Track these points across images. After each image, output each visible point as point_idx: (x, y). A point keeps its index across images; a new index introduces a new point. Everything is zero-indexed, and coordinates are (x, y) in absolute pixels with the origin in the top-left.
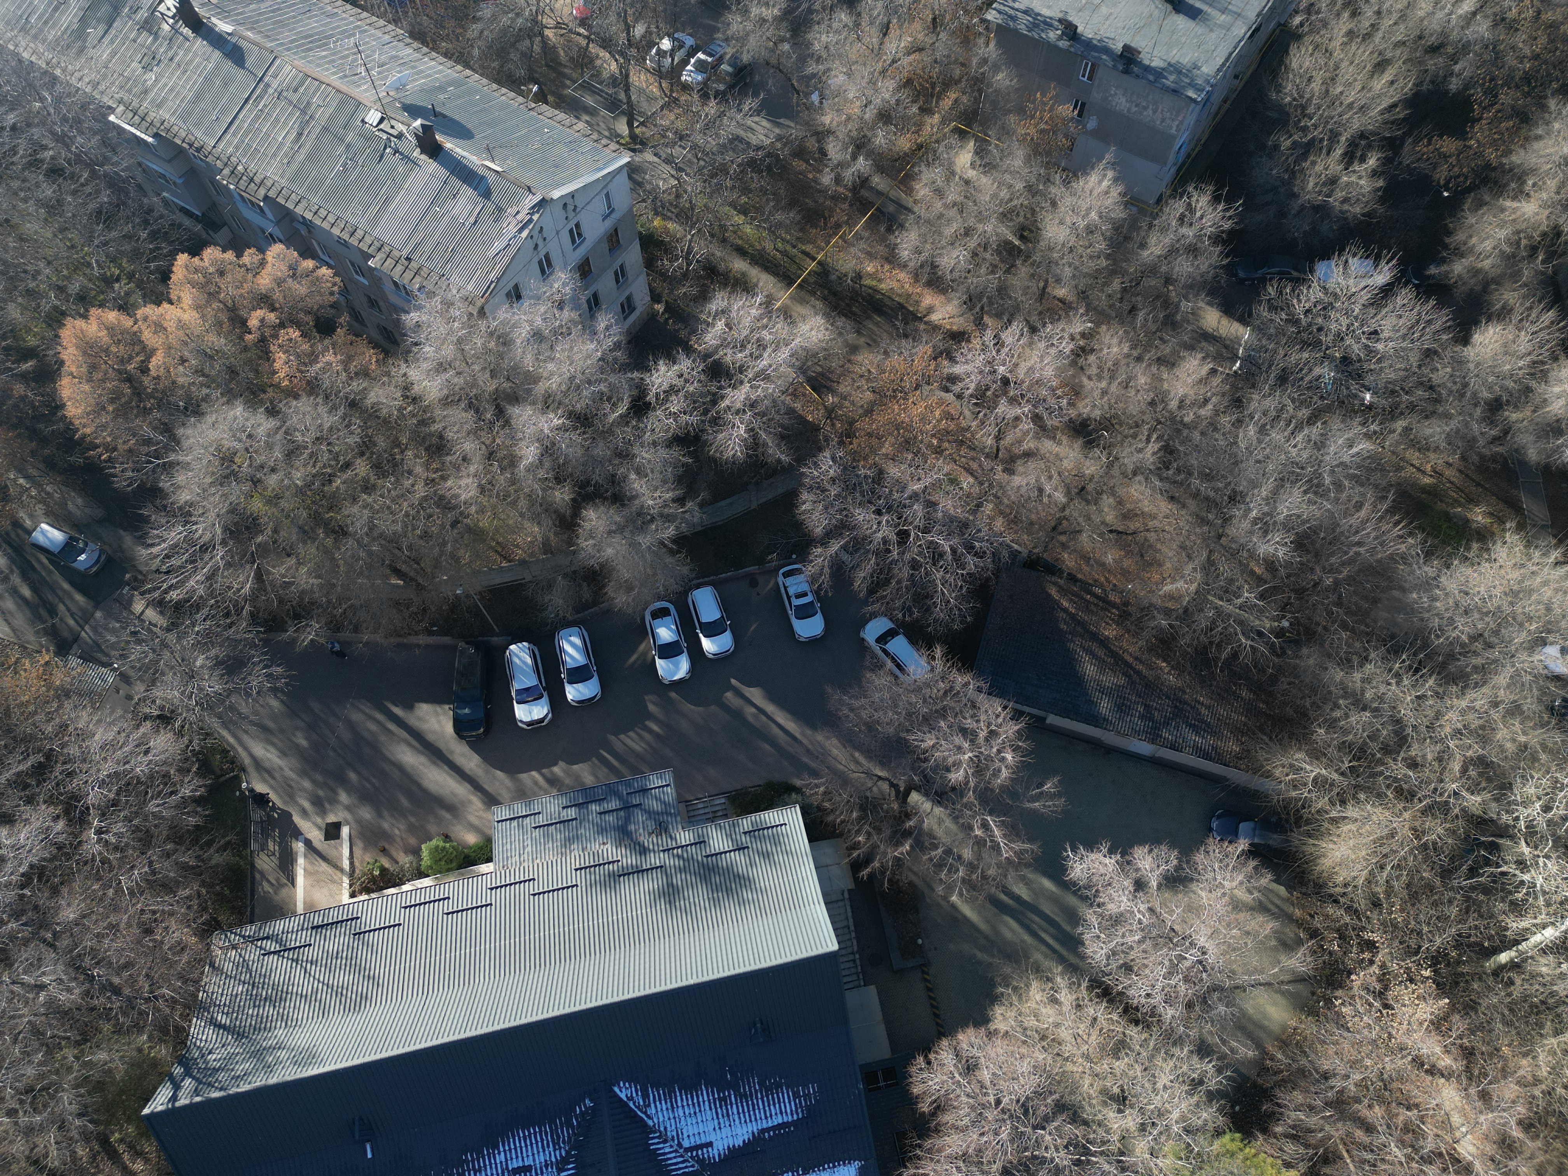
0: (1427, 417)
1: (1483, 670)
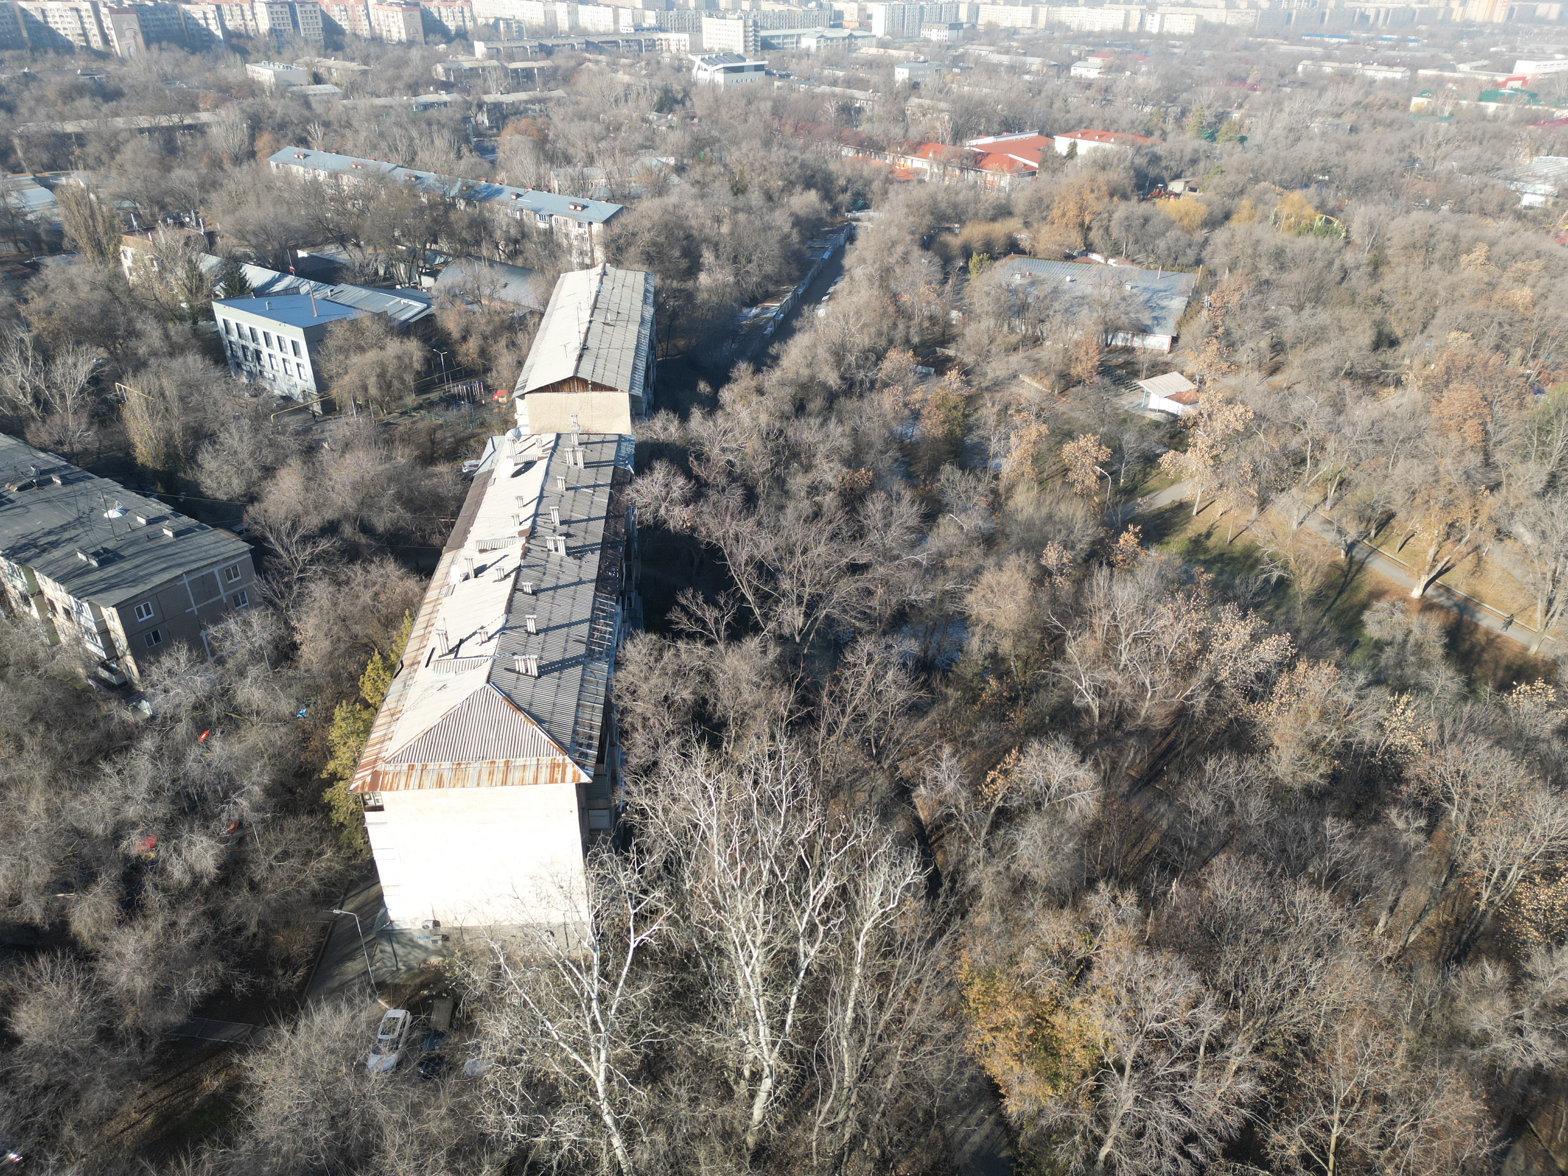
0: (77, 1102)
1: (366, 1127)
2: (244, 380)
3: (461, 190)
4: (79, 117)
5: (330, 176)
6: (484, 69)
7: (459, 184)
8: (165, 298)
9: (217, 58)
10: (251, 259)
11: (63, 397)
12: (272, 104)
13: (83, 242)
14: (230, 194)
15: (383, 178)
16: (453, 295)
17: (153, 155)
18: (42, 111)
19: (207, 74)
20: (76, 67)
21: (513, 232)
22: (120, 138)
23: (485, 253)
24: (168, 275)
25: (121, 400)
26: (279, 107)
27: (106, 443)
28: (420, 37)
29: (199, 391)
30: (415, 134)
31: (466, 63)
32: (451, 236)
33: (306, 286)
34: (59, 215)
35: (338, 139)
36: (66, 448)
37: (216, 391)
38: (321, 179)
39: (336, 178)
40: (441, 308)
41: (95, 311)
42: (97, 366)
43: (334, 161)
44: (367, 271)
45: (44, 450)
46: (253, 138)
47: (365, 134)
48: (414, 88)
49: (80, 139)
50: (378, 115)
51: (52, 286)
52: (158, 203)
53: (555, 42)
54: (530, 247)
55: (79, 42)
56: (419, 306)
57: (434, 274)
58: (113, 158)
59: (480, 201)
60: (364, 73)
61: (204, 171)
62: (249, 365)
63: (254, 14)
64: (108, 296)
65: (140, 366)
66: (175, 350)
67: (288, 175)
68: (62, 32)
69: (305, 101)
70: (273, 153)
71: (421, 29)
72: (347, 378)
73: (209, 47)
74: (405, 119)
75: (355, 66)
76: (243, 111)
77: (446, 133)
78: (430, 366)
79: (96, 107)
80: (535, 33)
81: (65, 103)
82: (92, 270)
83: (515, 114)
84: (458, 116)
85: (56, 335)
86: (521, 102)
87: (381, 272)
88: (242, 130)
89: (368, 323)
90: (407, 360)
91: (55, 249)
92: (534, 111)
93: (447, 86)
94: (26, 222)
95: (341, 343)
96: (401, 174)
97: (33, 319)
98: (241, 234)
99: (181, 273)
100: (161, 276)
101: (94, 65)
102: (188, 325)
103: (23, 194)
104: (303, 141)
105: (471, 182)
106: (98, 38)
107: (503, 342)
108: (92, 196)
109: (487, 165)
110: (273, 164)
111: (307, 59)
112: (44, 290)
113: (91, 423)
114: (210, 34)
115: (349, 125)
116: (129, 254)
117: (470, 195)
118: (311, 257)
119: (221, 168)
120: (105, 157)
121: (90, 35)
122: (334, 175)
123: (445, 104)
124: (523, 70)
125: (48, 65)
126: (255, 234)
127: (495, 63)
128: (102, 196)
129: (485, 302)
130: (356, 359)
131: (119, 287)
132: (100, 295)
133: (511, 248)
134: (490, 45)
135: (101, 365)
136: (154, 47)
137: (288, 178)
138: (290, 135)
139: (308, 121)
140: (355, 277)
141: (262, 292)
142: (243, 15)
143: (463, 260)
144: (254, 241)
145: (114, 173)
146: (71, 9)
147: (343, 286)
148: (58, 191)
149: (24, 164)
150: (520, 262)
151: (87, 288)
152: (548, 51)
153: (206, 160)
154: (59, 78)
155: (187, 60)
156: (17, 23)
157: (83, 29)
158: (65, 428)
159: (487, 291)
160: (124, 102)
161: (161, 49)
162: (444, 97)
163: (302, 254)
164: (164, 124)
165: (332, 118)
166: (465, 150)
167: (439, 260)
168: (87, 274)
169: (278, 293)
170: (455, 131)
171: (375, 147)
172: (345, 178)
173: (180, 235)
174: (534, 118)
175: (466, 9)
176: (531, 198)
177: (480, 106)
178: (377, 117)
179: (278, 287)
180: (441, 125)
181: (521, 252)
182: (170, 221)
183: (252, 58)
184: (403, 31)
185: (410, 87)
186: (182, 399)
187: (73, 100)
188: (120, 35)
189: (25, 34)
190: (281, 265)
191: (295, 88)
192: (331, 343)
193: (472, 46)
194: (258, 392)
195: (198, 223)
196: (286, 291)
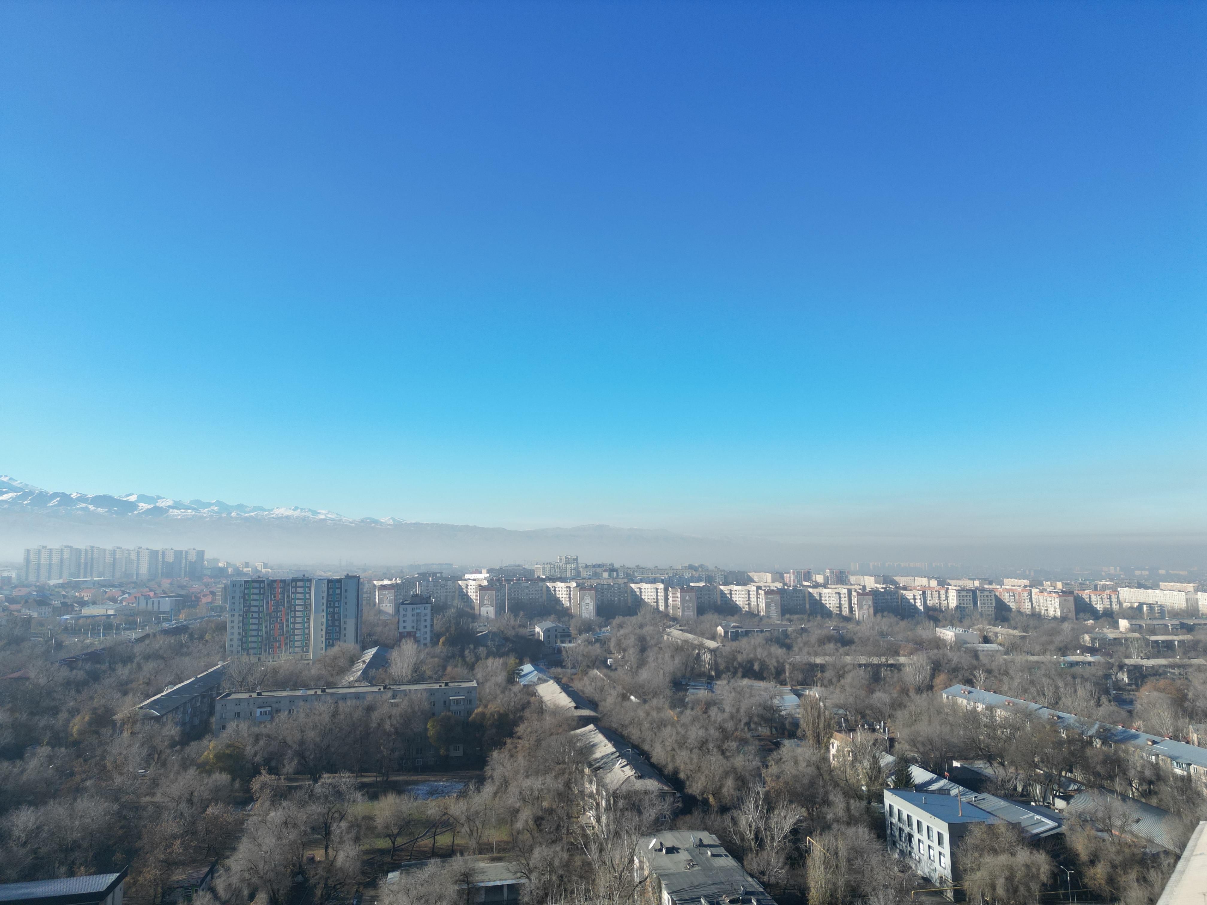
2: (896, 856)
3: (1098, 732)
4: (825, 655)
5: (987, 708)
6: (1126, 639)
7: (1096, 726)
8: (852, 781)
9: (917, 623)
10: (917, 762)
11: (772, 839)
12: (950, 654)
13: (809, 733)
14: (910, 713)
15: (1030, 715)
16: (1084, 820)
17: (864, 681)
18: (806, 650)
19: (909, 633)
20: (831, 625)
21: (1148, 773)
22: (846, 669)
23: (1118, 787)
24: (858, 764)
25: (808, 851)
26: (955, 658)
27: (792, 882)
28: (1072, 615)
29: (862, 857)
30: (1060, 684)
31: (1111, 634)
32: (1086, 768)
33: (956, 790)
34: (799, 714)
35: (997, 682)
36: (766, 879)
37: (875, 860)
38: (979, 710)
39: (991, 711)
40: (1072, 829)
41: (806, 781)
42: (799, 821)
43: (991, 697)
44: (1007, 786)
45: (752, 876)
46: (933, 676)
47: (1019, 681)
48: (1063, 650)
49: (823, 668)
50: (1031, 668)
51: (784, 759)
52: (861, 713)
53: (1196, 621)
54: (1166, 790)
55: (835, 611)
56: (1051, 824)
57: (1067, 798)
58: (839, 681)
59: (1116, 742)
60: (1023, 638)
61: (895, 695)
62: (902, 845)
63: (947, 597)
64: (816, 772)
65: (826, 827)
66: (851, 821)
67: (955, 703)
68: (828, 606)
69: (975, 654)
70: (946, 688)
71: (1073, 609)
72: (979, 874)
73: (914, 616)
74: (1053, 672)
75: (1016, 633)
76: (929, 658)
77: (1088, 685)
78: (1056, 881)
79: (836, 649)
80: (1175, 614)
81: (819, 646)
82: (810, 753)
83: (1155, 675)
84: (1100, 673)
85: (779, 793)
86: (1160, 666)
87: (1020, 789)
88: (926, 670)
89: (1003, 829)
90: (1034, 870)
91: (792, 735)
92: (1173, 674)
93: (1092, 651)
94: (780, 715)
95: (978, 842)
96: (1046, 713)
97: (768, 779)
98: (913, 743)
99: (866, 764)
100: (853, 764)
101: (841, 625)
102: (864, 803)
103: (783, 698)
104: (969, 682)
105: (1108, 726)
106: (847, 610)
107: (1133, 875)
108: (821, 704)
109: (1124, 714)
110: (944, 696)
111: (980, 626)
112: (779, 761)
113: (785, 864)
114: (916, 608)
115: (1006, 673)
116: (835, 745)
117: (1106, 736)
118: (963, 768)
119: (907, 695)
120: (834, 680)
121: (843, 607)
122: (990, 708)
123: (1089, 663)
124: (1163, 641)
125: (816, 623)
126: (923, 744)
127: (1137, 635)
128: (827, 704)
129: (1115, 832)
130: (988, 859)
131: (824, 767)
132: (811, 770)
133: (1145, 787)
134: (1134, 622)
135: (801, 821)
136: (879, 615)
137: (954, 706)
138: (960, 677)
139: (975, 668)
140: (997, 789)
141: (922, 788)
142: (939, 597)
143: (1096, 791)
144: (921, 749)
145: (837, 691)
146: (836, 593)
147: (985, 795)
148: (802, 699)
149: (788, 680)
150: (1154, 801)
151: (804, 764)
152: (1190, 629)
153: (898, 688)
154: (820, 631)
155: (898, 623)
156: (805, 600)
157: (840, 604)
158: (769, 862)
159: (1119, 823)
160: (853, 647)
161: (883, 616)
162: (1089, 658)
163: (956, 764)
164: (875, 662)
165: (993, 667)
166: (1104, 699)
167: (1072, 787)
168: (807, 755)
169: (933, 792)
170: (1096, 684)
171: (1025, 691)
172: (998, 712)
173: (870, 737)
174: (1173, 680)
175: (1114, 597)
176: (1167, 746)
177: (1121, 667)
178: (1030, 669)
179: (934, 787)
180: (1084, 679)
181: (1156, 793)
182: (866, 726)
183: (941, 624)
184: (1058, 611)
185: (1060, 649)
186: (849, 860)
187: (824, 644)
188: (860, 607)
189: (807, 606)
190: (939, 771)
191: (969, 645)
192: (970, 840)
193: (1117, 622)
194: (905, 869)
195: (884, 731)
196: (940, 791)
